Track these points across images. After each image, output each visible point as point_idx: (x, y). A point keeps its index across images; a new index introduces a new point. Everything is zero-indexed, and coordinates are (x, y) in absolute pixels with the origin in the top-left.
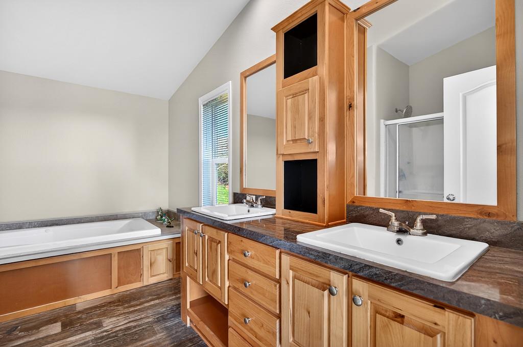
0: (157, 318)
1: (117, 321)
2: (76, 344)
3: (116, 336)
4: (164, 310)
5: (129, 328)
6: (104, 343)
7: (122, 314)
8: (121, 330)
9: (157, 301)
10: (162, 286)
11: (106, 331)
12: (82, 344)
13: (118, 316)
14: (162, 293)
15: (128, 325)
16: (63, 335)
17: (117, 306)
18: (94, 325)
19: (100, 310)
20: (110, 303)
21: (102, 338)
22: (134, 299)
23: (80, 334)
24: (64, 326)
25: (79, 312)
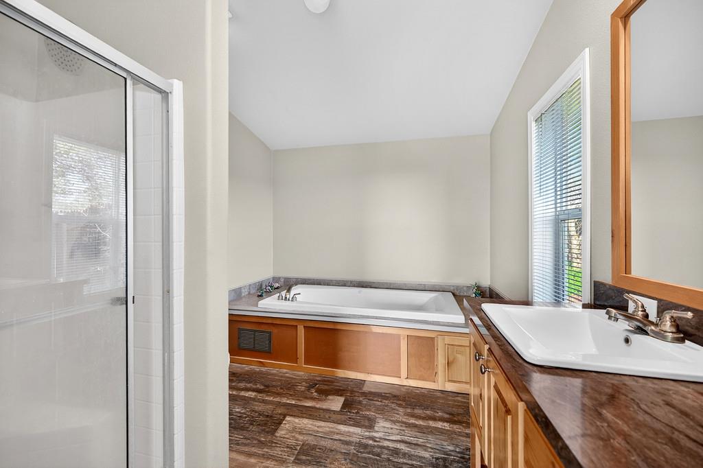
0: (437, 459)
1: (390, 431)
2: (342, 438)
3: (378, 455)
4: (451, 448)
5: (396, 452)
6: (365, 458)
7: (399, 422)
8: (387, 448)
9: (446, 426)
10: (462, 402)
11: (373, 439)
12: (345, 441)
13: (394, 422)
14: (458, 414)
15: (399, 446)
16: (339, 417)
17: (400, 405)
18: (367, 421)
19: (381, 402)
20: (395, 396)
21: (366, 446)
22: (421, 406)
23: (350, 425)
24: (345, 405)
25: (364, 394)
